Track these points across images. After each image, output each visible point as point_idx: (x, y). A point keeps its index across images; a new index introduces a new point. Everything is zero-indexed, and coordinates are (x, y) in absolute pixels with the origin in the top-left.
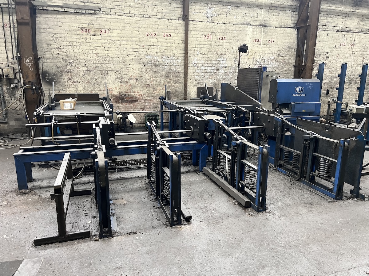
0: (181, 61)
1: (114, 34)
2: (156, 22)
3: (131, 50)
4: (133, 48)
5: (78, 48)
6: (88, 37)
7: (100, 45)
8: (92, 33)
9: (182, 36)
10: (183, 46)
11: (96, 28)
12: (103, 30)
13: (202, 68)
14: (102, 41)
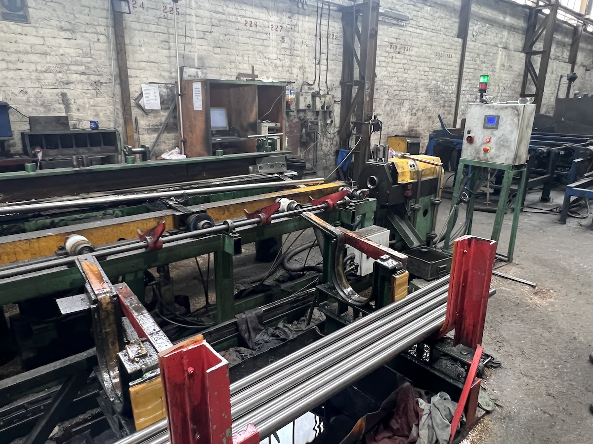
0: (454, 88)
1: (414, 52)
2: (444, 39)
3: (423, 73)
4: (425, 72)
5: (385, 69)
6: (394, 55)
7: (401, 66)
8: (398, 50)
9: (459, 56)
10: (457, 69)
11: (402, 44)
12: (406, 47)
13: (467, 96)
14: (404, 61)
